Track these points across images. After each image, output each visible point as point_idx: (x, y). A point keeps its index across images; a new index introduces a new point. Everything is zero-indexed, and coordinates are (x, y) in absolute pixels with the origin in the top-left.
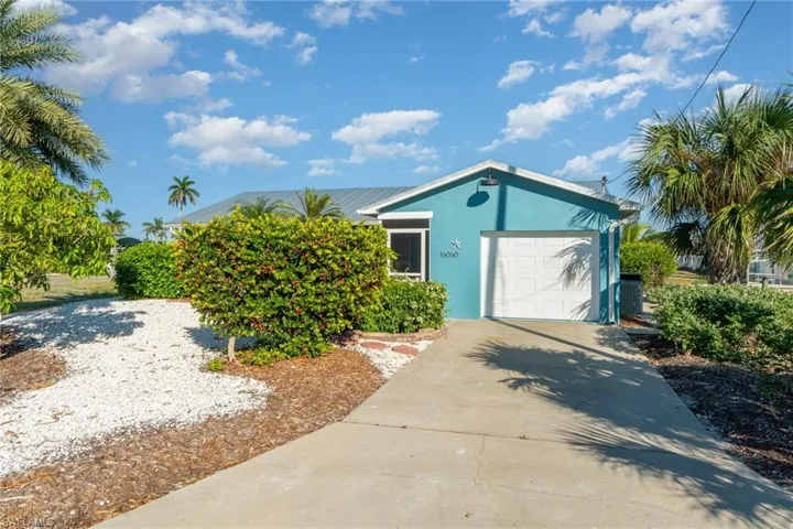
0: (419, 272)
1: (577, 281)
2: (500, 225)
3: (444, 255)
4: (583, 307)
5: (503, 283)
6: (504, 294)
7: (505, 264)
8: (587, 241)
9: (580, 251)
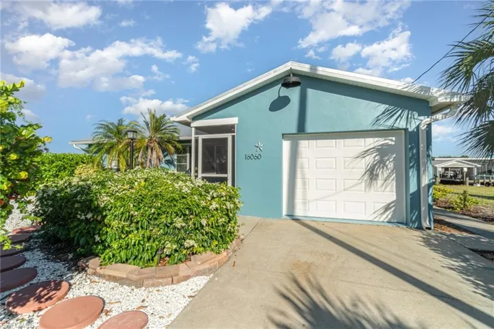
0: (226, 173)
1: (380, 182)
2: (301, 127)
3: (248, 157)
4: (387, 208)
5: (304, 183)
6: (304, 193)
7: (306, 165)
8: (391, 141)
9: (382, 151)
